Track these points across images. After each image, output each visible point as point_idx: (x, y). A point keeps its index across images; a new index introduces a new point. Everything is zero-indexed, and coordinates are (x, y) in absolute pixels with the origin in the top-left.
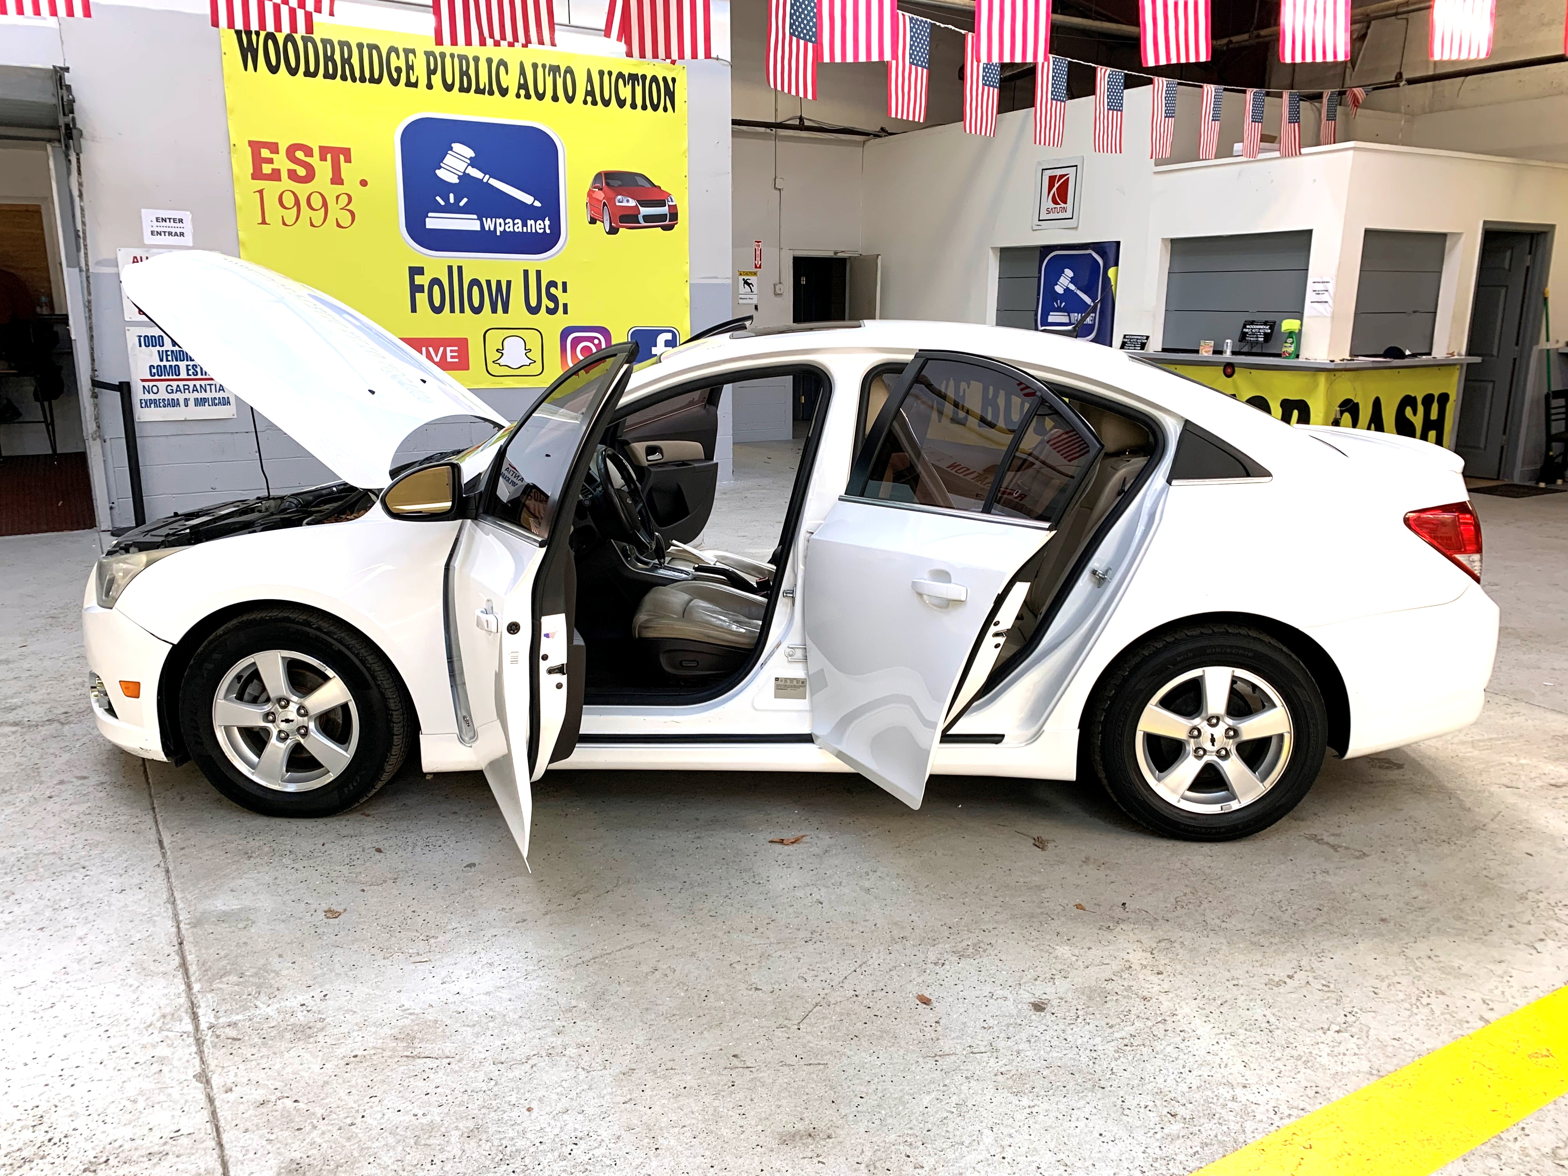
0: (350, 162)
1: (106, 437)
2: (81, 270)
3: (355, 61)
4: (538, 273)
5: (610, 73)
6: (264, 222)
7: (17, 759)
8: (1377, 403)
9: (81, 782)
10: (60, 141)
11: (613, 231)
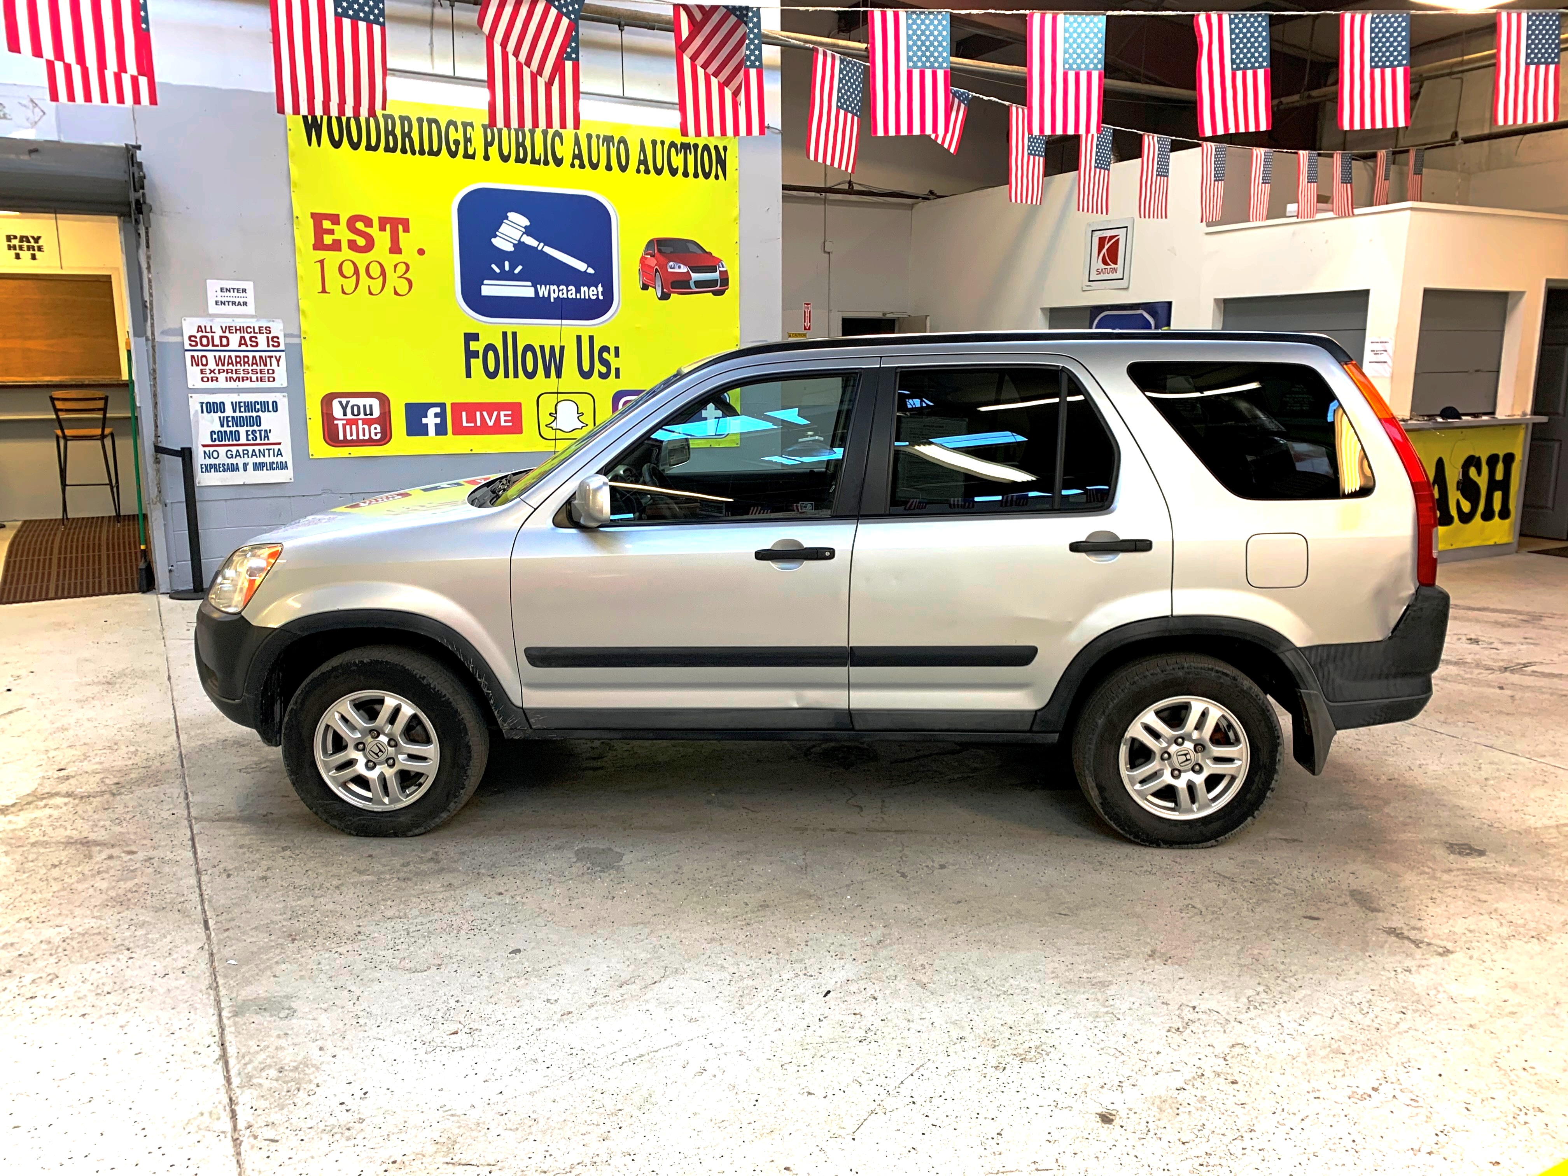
0: (408, 231)
1: (167, 501)
2: (147, 339)
3: (415, 135)
4: (591, 338)
5: (663, 143)
6: (324, 291)
7: (68, 833)
8: (1440, 464)
9: (129, 857)
10: (130, 216)
11: (665, 297)
